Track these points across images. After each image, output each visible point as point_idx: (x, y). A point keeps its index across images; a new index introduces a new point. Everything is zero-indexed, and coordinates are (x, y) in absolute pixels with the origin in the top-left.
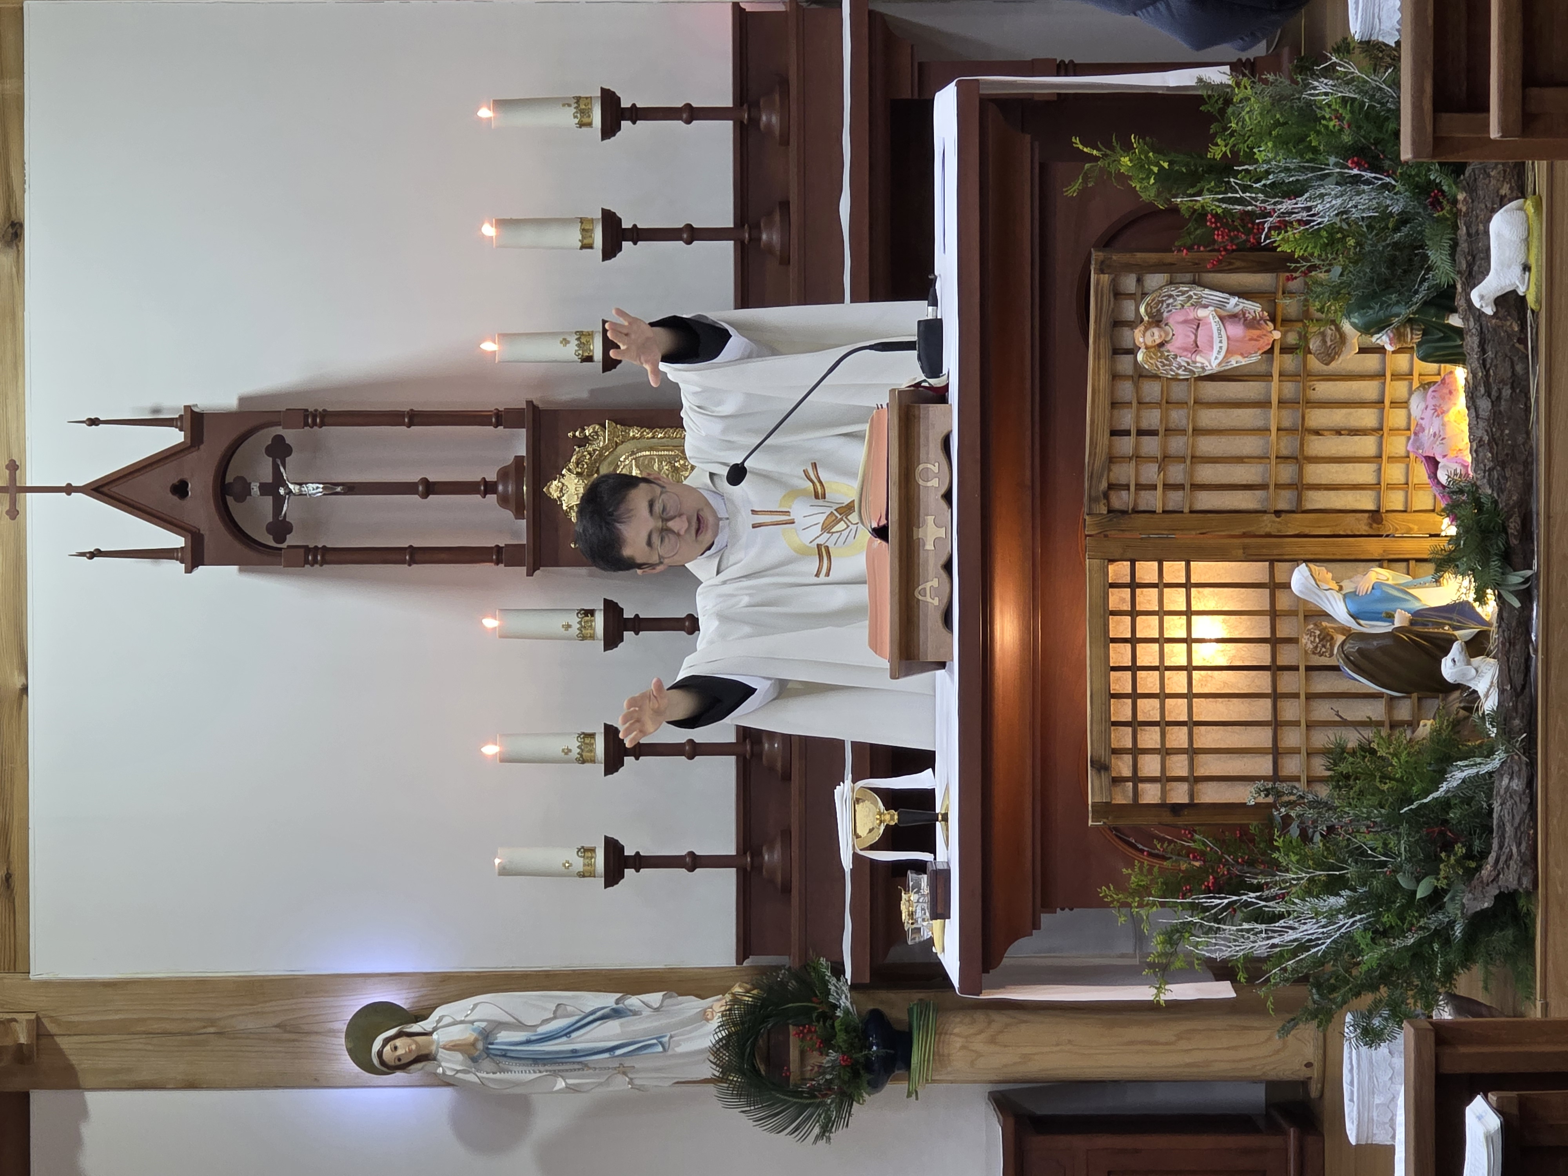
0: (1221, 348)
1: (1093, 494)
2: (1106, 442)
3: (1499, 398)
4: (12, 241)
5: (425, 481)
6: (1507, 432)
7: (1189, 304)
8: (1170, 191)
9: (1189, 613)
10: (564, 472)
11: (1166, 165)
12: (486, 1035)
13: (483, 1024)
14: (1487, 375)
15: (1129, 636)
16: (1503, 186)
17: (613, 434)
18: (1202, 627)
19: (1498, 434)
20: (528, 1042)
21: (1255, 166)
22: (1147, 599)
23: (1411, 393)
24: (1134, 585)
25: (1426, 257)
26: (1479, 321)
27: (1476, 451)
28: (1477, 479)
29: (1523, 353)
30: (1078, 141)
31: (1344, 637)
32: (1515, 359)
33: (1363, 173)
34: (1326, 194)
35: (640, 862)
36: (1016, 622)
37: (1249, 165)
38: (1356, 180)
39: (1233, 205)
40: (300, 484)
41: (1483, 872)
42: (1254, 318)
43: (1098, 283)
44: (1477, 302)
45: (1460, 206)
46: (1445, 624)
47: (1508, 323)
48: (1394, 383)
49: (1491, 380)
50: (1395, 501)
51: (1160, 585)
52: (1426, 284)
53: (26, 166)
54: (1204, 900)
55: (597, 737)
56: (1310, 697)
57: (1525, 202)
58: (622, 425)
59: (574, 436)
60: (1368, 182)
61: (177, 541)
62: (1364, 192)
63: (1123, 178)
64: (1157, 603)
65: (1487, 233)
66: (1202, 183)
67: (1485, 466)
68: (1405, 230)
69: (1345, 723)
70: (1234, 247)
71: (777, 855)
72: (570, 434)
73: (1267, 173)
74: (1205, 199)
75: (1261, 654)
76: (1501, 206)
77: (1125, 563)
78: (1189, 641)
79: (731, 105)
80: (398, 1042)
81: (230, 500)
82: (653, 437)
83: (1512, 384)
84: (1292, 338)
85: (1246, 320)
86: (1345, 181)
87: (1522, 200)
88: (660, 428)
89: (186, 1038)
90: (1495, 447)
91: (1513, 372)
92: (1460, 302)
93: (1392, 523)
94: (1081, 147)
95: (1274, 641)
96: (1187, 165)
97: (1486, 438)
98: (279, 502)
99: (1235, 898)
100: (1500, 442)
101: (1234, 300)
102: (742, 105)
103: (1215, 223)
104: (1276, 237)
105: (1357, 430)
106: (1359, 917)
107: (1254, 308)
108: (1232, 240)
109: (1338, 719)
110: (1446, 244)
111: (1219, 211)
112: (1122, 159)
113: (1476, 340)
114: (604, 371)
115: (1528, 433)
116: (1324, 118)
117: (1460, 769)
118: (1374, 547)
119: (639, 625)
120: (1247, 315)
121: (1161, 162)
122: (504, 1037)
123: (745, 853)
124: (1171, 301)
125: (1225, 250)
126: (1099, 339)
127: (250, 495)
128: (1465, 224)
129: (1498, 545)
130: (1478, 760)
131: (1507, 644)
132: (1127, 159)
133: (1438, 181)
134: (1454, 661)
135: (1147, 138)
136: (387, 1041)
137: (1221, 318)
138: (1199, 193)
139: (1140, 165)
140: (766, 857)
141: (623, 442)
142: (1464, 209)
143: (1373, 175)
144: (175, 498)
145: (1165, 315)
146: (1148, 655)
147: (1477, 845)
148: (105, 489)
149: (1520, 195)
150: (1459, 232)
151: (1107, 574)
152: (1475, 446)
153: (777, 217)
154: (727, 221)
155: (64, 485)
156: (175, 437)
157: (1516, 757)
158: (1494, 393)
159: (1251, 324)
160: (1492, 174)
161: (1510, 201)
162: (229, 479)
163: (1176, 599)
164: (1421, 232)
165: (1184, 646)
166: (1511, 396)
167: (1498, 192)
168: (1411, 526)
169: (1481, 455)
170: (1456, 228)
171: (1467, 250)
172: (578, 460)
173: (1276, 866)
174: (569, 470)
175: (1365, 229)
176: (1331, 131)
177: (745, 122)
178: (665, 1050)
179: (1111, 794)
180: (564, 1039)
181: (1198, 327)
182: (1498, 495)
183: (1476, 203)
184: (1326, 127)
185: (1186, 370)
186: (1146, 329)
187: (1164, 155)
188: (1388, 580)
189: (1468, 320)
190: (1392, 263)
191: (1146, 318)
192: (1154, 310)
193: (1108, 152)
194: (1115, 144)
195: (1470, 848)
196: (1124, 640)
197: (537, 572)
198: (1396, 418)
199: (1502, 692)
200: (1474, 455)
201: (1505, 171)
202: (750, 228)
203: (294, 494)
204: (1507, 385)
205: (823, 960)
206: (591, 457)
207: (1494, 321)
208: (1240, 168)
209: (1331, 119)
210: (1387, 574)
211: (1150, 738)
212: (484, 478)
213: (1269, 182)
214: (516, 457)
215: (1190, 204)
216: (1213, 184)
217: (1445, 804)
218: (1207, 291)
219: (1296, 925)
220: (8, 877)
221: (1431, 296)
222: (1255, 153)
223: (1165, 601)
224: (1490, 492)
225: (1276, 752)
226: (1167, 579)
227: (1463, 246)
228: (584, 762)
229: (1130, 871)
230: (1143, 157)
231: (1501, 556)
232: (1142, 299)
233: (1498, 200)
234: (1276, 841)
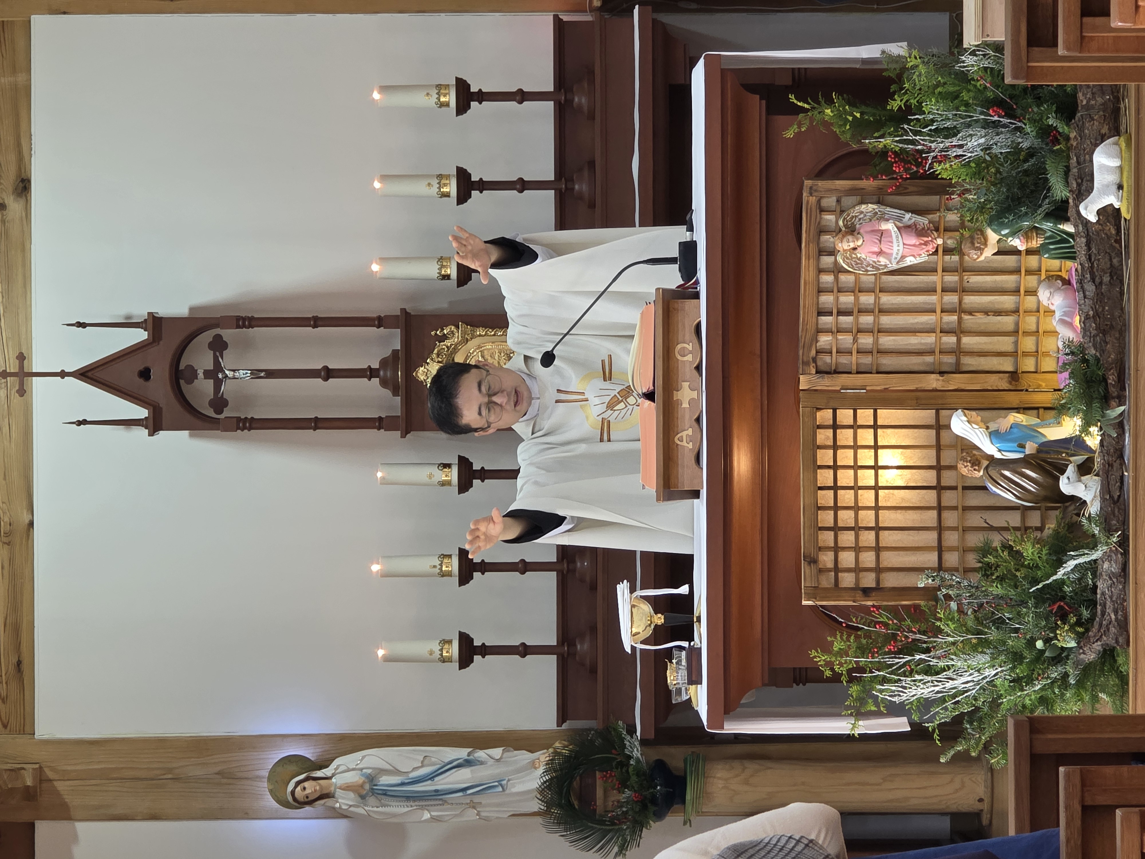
0: (898, 250)
1: (805, 360)
2: (814, 320)
3: (1101, 283)
4: (22, 192)
5: (326, 368)
6: (1107, 308)
7: (875, 219)
8: (861, 135)
9: (876, 447)
10: (428, 361)
11: (858, 115)
12: (371, 779)
13: (369, 771)
14: (1092, 267)
15: (832, 464)
16: (1103, 127)
17: (464, 333)
18: (886, 457)
19: (1100, 310)
20: (403, 784)
21: (923, 116)
22: (845, 436)
23: (1040, 282)
24: (835, 427)
25: (1047, 180)
26: (1086, 226)
27: (1084, 323)
28: (1085, 343)
29: (1118, 250)
30: (793, 97)
31: (988, 462)
32: (1113, 255)
33: (1001, 119)
34: (974, 135)
35: (485, 650)
36: (749, 455)
37: (919, 115)
38: (996, 125)
39: (908, 145)
40: (234, 371)
41: (1090, 633)
42: (923, 229)
43: (808, 202)
44: (1083, 212)
45: (1072, 142)
46: (1063, 453)
47: (1108, 228)
48: (1027, 277)
49: (1095, 270)
50: (1029, 364)
51: (855, 427)
52: (1047, 200)
53: (33, 137)
54: (887, 660)
55: (453, 556)
56: (965, 509)
57: (1119, 139)
58: (471, 326)
59: (436, 334)
60: (1005, 126)
61: (142, 413)
62: (1002, 133)
63: (827, 124)
64: (852, 440)
65: (1091, 161)
66: (885, 129)
67: (1090, 333)
68: (1032, 161)
69: (991, 528)
70: (908, 176)
71: (586, 646)
72: (433, 333)
73: (933, 121)
74: (887, 141)
75: (929, 477)
76: (1102, 142)
77: (829, 410)
78: (876, 468)
79: (552, 90)
80: (306, 784)
81: (182, 382)
82: (494, 335)
83: (1111, 273)
84: (951, 243)
85: (917, 230)
86: (987, 125)
87: (1117, 138)
88: (500, 328)
89: (150, 782)
90: (1098, 319)
91: (1111, 264)
92: (1071, 212)
93: (1025, 381)
94: (795, 102)
95: (938, 468)
96: (874, 115)
97: (1091, 313)
98: (218, 384)
99: (910, 658)
100: (1102, 316)
101: (908, 216)
102: (560, 90)
103: (894, 158)
104: (938, 167)
105: (1001, 312)
106: (1000, 669)
107: (923, 221)
108: (906, 170)
109: (987, 525)
110: (1061, 169)
111: (897, 149)
112: (826, 111)
113: (1084, 240)
114: (458, 287)
115: (1122, 309)
116: (973, 79)
117: (1073, 558)
118: (1014, 399)
119: (484, 474)
120: (918, 226)
121: (855, 113)
122: (385, 780)
123: (563, 644)
124: (862, 216)
125: (901, 178)
126: (809, 244)
127: (197, 379)
128: (1075, 155)
129: (1098, 391)
130: (1086, 552)
131: (1107, 466)
132: (830, 110)
133: (1055, 125)
134: (1068, 478)
135: (845, 95)
136: (298, 783)
137: (899, 228)
138: (882, 136)
139: (840, 115)
140: (579, 647)
141: (471, 339)
142: (1075, 144)
143: (1009, 121)
144: (141, 381)
145: (858, 226)
146: (845, 478)
147: (1086, 613)
148: (89, 374)
149: (1116, 134)
150: (1071, 161)
151: (815, 418)
152: (1083, 319)
153: (586, 173)
154: (550, 176)
155: (59, 371)
156: (141, 335)
157: (1114, 549)
158: (1097, 280)
159: (921, 233)
160: (1095, 118)
161: (1109, 138)
162: (182, 366)
163: (866, 437)
164: (1044, 163)
165: (872, 472)
166: (1110, 281)
167: (1099, 131)
168: (1040, 383)
169: (1088, 325)
170: (1069, 158)
171: (1077, 174)
172: (438, 351)
173: (939, 631)
174: (432, 359)
175: (1002, 160)
176: (979, 89)
177: (562, 102)
178: (504, 790)
179: (818, 581)
180: (429, 782)
181: (882, 235)
182: (1101, 355)
183: (1083, 140)
184: (975, 86)
185: (873, 267)
186: (844, 236)
187: (857, 107)
188: (1022, 421)
189: (1077, 226)
190: (1023, 187)
191: (844, 229)
192: (849, 223)
193: (816, 105)
194: (821, 100)
195: (1079, 616)
196: (829, 467)
197: (408, 435)
198: (1030, 302)
199: (1103, 500)
200: (1083, 325)
201: (1105, 116)
202: (566, 181)
203: (230, 378)
204: (1106, 273)
205: (620, 723)
206: (448, 350)
207: (1097, 227)
208: (913, 117)
209: (978, 80)
210: (1022, 418)
211: (847, 538)
212: (369, 366)
213: (933, 128)
214: (393, 350)
215: (876, 144)
216: (892, 129)
217: (1061, 583)
218: (888, 209)
219: (955, 677)
220: (19, 663)
221: (1051, 209)
222: (923, 107)
223: (858, 438)
224: (1094, 352)
225: (940, 549)
226: (860, 422)
227: (1074, 171)
228: (443, 576)
229: (833, 639)
230: (841, 109)
231: (1101, 399)
232: (841, 214)
233: (1099, 137)
234: (939, 613)
